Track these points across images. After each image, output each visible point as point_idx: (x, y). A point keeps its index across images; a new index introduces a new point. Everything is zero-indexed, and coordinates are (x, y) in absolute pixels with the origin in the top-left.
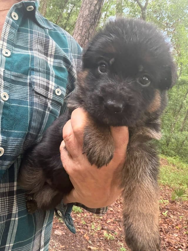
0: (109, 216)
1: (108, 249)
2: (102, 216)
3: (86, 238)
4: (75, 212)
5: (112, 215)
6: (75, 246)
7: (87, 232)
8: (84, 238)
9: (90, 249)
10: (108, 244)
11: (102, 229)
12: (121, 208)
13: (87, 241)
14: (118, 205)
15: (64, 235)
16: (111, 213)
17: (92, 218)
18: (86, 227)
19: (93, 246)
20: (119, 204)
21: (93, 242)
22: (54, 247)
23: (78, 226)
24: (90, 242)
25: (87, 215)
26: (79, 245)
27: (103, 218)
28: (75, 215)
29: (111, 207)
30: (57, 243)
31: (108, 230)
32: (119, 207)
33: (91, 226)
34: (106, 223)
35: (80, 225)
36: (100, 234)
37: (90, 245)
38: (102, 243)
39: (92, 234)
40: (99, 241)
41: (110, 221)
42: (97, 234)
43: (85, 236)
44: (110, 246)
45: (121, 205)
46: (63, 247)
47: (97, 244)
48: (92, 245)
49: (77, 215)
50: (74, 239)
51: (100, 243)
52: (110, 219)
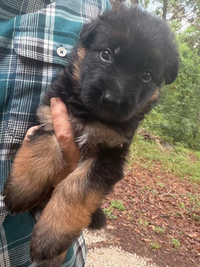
0: (152, 212)
1: (160, 241)
2: (146, 213)
3: (138, 232)
4: (120, 209)
5: (155, 212)
6: (130, 239)
7: (136, 227)
8: (136, 232)
9: (144, 241)
10: (159, 237)
11: (150, 224)
12: (161, 205)
13: (139, 234)
14: (158, 203)
15: (116, 229)
16: (154, 209)
17: (137, 215)
18: (134, 223)
19: (146, 238)
20: (159, 201)
21: (145, 235)
22: (111, 239)
23: (126, 222)
24: (142, 235)
25: (131, 212)
26: (132, 238)
27: (147, 214)
28: (120, 212)
29: (152, 204)
30: (112, 236)
31: (155, 225)
32: (160, 204)
33: (139, 222)
34: (151, 219)
35: (128, 221)
36: (149, 229)
37: (143, 237)
38: (153, 236)
39: (141, 228)
40: (150, 235)
41: (154, 217)
42: (146, 229)
43: (136, 230)
44: (161, 238)
45: (161, 203)
46: (119, 239)
47: (148, 237)
48: (144, 237)
49: (122, 212)
50: (126, 232)
51: (151, 236)
52: (154, 216)
